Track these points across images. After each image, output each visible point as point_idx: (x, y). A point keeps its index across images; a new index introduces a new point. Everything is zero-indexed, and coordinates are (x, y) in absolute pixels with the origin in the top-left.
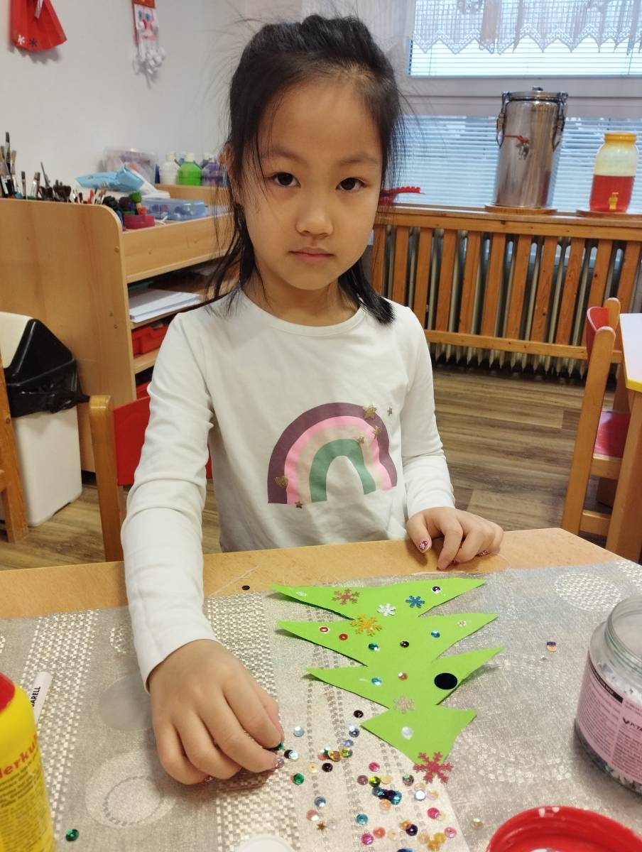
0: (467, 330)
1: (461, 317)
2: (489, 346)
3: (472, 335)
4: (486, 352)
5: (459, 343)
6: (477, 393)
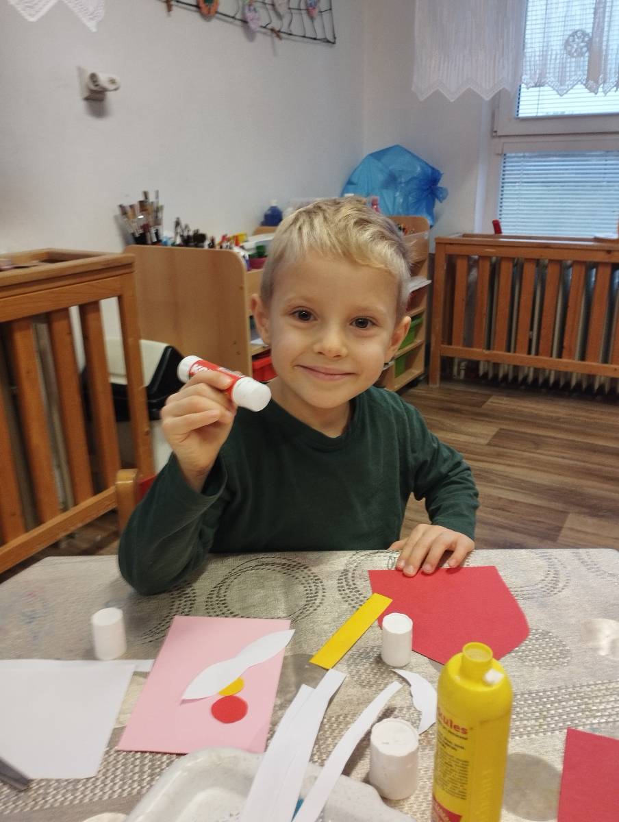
0: (571, 356)
1: (565, 344)
2: (594, 372)
3: (576, 361)
4: (591, 377)
5: (562, 369)
6: (580, 418)
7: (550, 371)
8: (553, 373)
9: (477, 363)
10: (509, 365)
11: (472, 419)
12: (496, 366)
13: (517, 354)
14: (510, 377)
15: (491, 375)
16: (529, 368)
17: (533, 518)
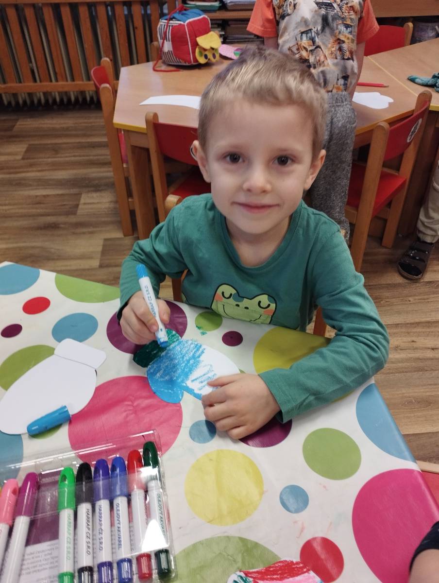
0: (65, 79)
4: (83, 93)
8: (57, 94)
10: (24, 94)
11: (7, 141)
12: (15, 95)
13: (26, 84)
14: (28, 102)
15: (13, 103)
16: (39, 93)
17: (60, 204)
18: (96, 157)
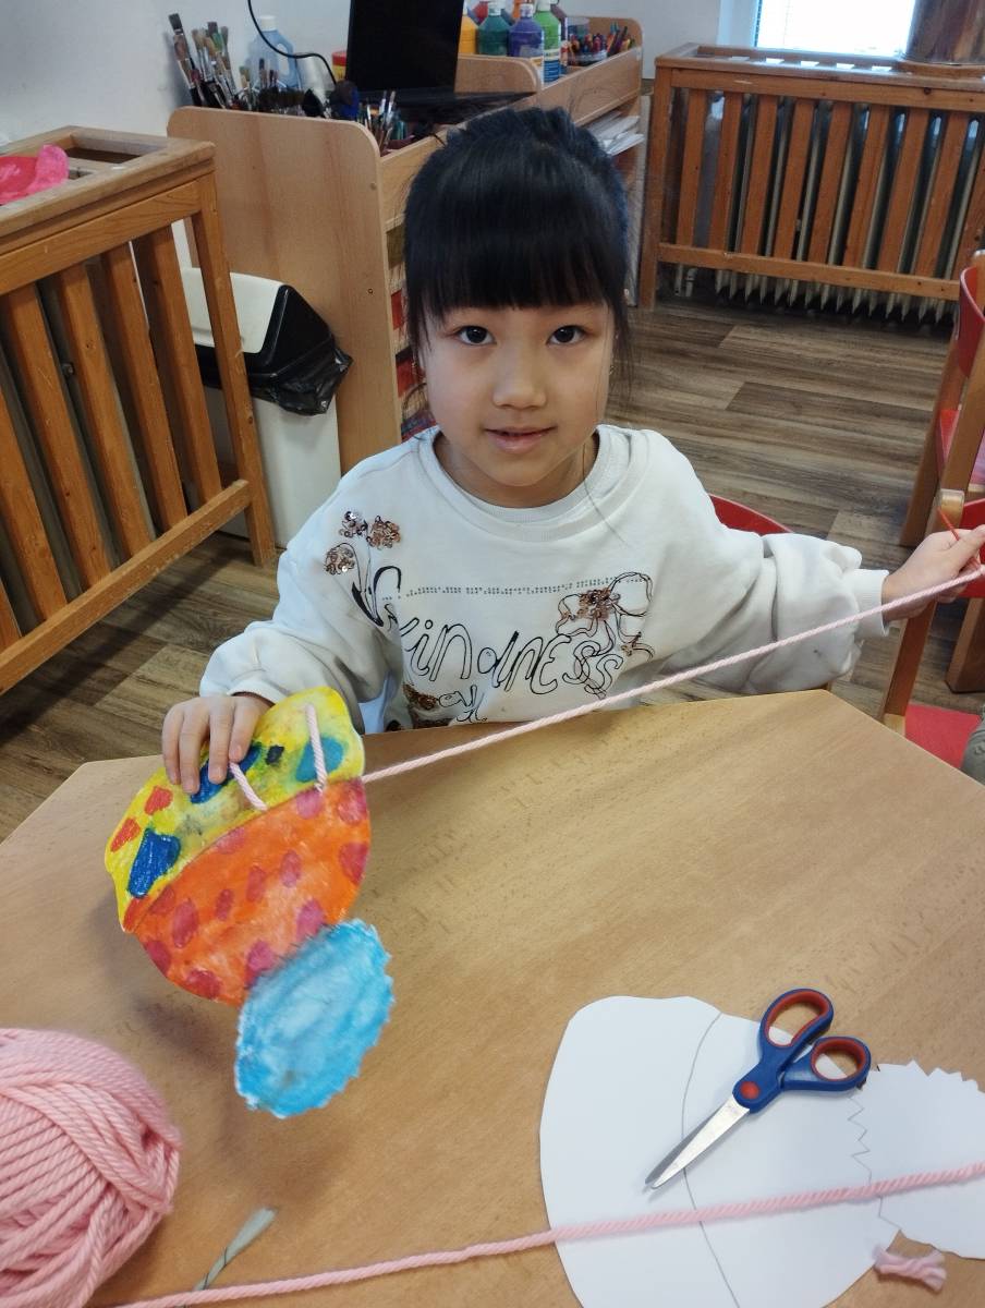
0: (856, 262)
1: (849, 242)
2: (887, 287)
3: (864, 270)
4: (883, 296)
5: (843, 282)
6: (862, 361)
7: (823, 285)
8: (827, 288)
9: (713, 272)
10: (761, 276)
11: (704, 367)
12: (742, 277)
13: (775, 259)
14: (763, 294)
15: (733, 291)
16: (791, 280)
18: (881, 439)
